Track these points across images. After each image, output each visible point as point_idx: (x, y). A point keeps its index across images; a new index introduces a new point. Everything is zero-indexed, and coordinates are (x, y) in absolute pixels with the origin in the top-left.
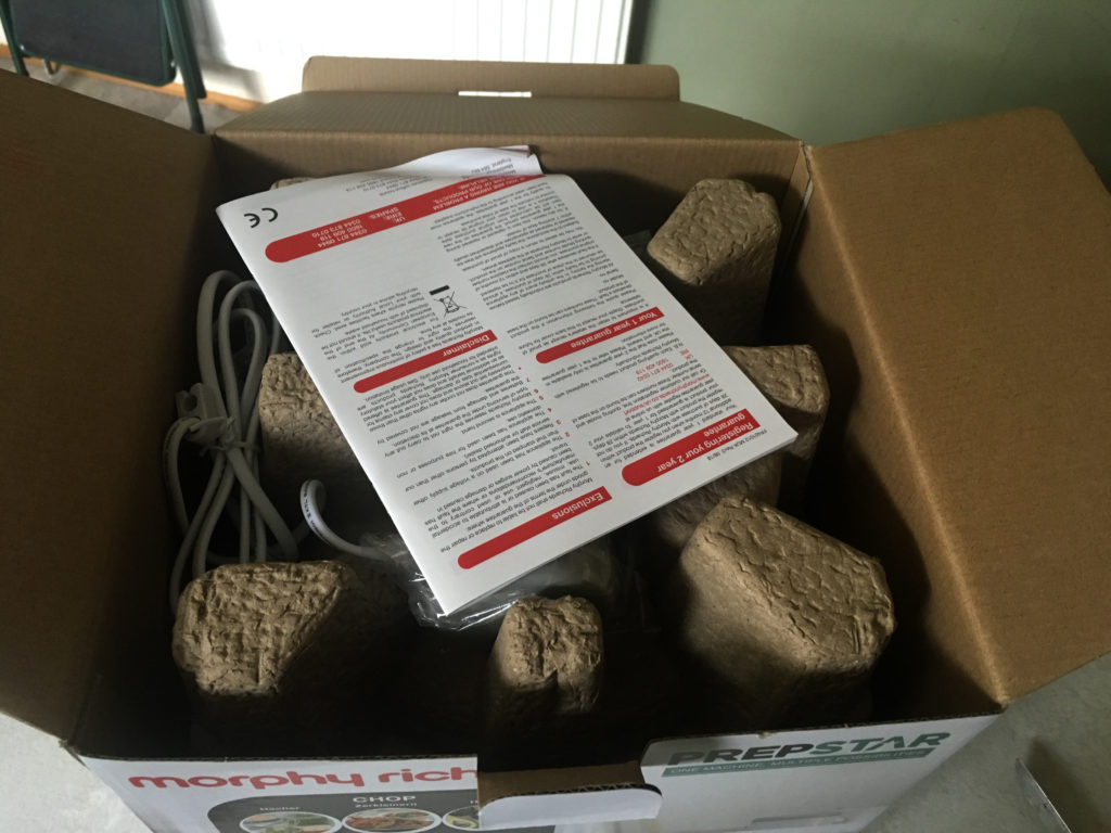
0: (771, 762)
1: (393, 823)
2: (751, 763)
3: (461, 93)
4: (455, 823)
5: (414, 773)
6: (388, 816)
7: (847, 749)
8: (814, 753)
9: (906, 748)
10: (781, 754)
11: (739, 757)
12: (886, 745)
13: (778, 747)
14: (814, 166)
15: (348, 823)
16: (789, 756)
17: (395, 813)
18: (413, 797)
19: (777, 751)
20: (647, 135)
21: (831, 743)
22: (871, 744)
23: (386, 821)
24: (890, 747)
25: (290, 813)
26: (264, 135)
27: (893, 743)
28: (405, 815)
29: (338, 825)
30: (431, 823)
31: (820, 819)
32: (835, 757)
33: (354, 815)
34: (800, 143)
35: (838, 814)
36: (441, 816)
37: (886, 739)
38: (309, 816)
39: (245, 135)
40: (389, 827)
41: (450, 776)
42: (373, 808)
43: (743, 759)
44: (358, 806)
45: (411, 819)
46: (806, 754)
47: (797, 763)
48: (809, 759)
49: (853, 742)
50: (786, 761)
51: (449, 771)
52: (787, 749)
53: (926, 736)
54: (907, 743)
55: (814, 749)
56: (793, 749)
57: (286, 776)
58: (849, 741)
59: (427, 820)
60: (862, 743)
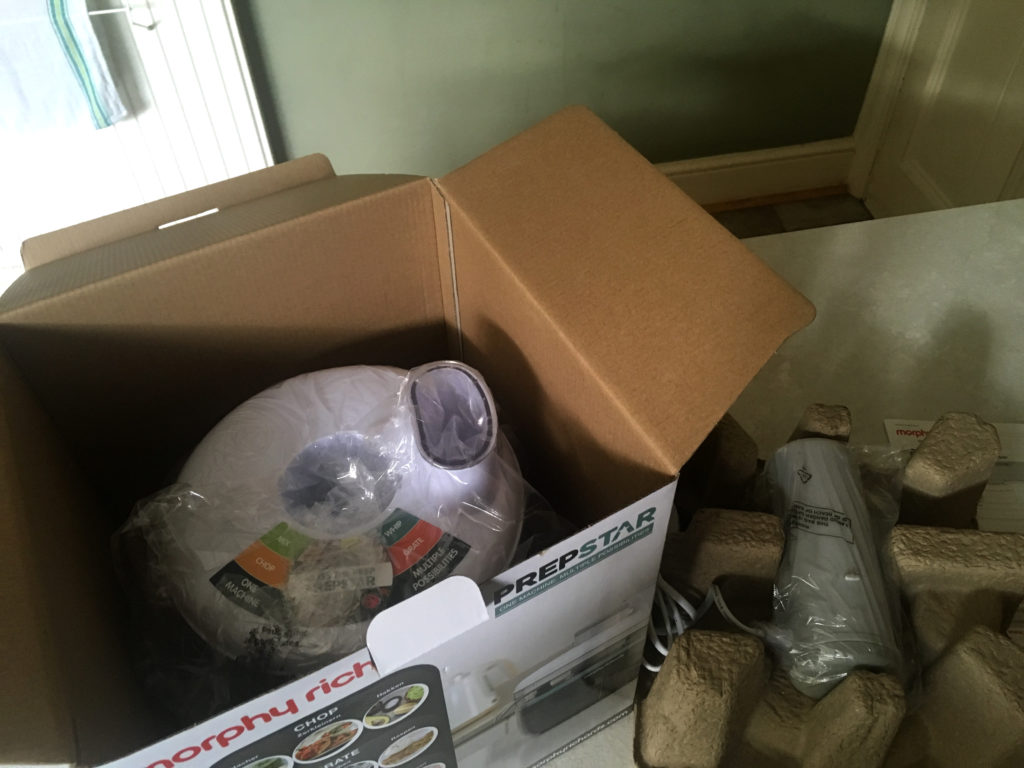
0: (559, 575)
1: (329, 743)
2: (547, 582)
3: (161, 227)
4: (374, 724)
5: (329, 681)
6: (323, 736)
7: (600, 545)
8: (582, 556)
9: (636, 530)
10: (562, 566)
11: (537, 579)
12: (622, 531)
13: (556, 561)
14: (444, 191)
15: (298, 757)
16: (568, 565)
17: (328, 731)
18: (336, 709)
19: (558, 564)
20: (320, 208)
21: (588, 543)
22: (613, 535)
23: (324, 742)
24: (624, 533)
25: (253, 764)
26: (27, 309)
27: (625, 529)
28: (335, 731)
29: (290, 761)
30: (356, 730)
31: (618, 616)
32: (596, 555)
33: (299, 747)
34: (428, 179)
35: (627, 606)
36: (361, 720)
37: (619, 526)
38: (267, 761)
39: (12, 314)
40: (328, 748)
41: (354, 674)
42: (311, 733)
43: (541, 579)
44: (300, 735)
45: (340, 733)
46: (576, 560)
47: (577, 569)
48: (581, 563)
49: (600, 537)
50: (568, 570)
51: (352, 669)
52: (563, 561)
53: (643, 514)
54: (634, 524)
55: (580, 553)
56: (567, 558)
57: (241, 724)
58: (597, 537)
59: (353, 728)
60: (607, 536)
